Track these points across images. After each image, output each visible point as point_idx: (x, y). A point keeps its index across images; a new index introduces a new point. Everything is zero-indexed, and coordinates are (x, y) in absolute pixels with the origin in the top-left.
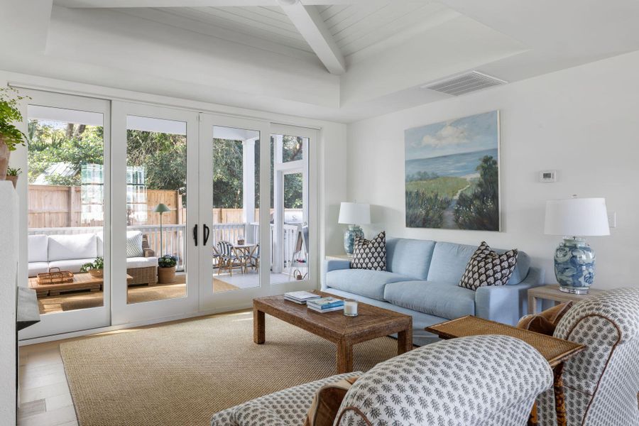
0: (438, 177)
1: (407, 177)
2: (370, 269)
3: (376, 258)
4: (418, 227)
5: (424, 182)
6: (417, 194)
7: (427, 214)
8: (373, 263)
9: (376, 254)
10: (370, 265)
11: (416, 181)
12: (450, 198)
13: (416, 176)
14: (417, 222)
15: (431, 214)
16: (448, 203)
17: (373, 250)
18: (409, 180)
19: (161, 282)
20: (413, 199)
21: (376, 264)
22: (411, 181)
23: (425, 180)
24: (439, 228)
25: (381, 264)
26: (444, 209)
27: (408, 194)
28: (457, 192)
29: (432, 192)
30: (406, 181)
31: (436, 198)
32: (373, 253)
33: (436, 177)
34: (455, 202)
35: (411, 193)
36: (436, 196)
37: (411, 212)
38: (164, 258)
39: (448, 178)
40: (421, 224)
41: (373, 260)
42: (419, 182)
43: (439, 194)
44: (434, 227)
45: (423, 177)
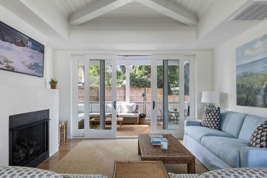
0: (253, 74)
1: (237, 75)
2: (209, 127)
3: (212, 122)
4: (243, 105)
5: (246, 78)
6: (242, 85)
7: (247, 97)
8: (210, 124)
9: (212, 120)
10: (209, 125)
11: (242, 77)
12: (260, 87)
13: (242, 75)
14: (243, 102)
15: (250, 98)
16: (259, 90)
17: (211, 117)
18: (238, 77)
19: (140, 124)
20: (240, 89)
21: (212, 125)
22: (239, 78)
23: (246, 77)
24: (254, 106)
25: (215, 125)
26: (256, 94)
27: (238, 86)
28: (265, 83)
29: (250, 84)
30: (237, 78)
31: (252, 88)
32: (211, 119)
33: (252, 75)
34: (264, 90)
35: (239, 85)
36: (253, 86)
37: (239, 96)
38: (141, 114)
39: (259, 74)
40: (244, 104)
41: (210, 122)
42: (243, 78)
43: (254, 85)
44: (251, 106)
45: (245, 75)
